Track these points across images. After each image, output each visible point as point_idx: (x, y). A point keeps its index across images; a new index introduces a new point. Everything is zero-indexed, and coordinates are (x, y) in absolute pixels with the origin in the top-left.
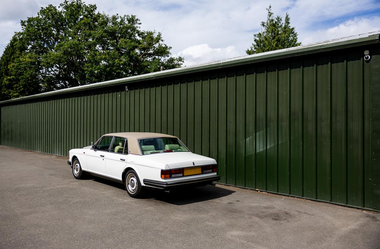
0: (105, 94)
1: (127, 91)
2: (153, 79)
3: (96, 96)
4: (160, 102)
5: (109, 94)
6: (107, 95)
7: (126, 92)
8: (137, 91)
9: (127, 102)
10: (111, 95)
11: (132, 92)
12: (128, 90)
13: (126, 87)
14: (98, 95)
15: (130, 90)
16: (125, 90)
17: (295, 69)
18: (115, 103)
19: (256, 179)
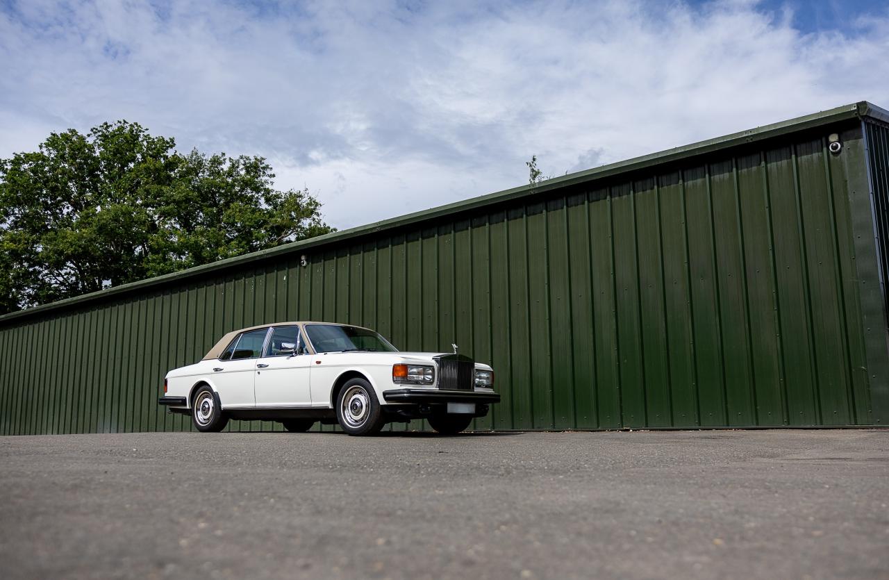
0: (247, 279)
1: (305, 267)
2: (374, 231)
3: (222, 285)
4: (390, 280)
5: (257, 277)
7: (302, 269)
8: (331, 263)
9: (305, 290)
10: (261, 278)
11: (318, 268)
12: (308, 264)
13: (303, 258)
14: (227, 284)
15: (312, 263)
16: (300, 265)
17: (694, 181)
18: (274, 296)
19: (621, 407)
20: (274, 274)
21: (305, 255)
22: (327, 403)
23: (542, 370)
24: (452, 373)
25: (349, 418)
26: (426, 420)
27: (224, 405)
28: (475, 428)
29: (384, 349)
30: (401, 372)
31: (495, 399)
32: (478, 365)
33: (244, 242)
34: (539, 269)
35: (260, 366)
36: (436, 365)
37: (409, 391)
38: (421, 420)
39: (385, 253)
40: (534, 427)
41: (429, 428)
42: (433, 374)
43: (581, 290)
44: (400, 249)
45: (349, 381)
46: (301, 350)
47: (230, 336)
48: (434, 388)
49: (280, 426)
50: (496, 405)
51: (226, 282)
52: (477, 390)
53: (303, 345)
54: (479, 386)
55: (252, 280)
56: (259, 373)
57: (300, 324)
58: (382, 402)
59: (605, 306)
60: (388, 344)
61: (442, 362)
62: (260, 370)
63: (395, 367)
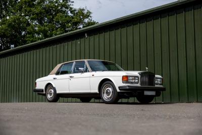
1: (87, 38)
5: (68, 43)
8: (97, 36)
11: (92, 38)
14: (57, 45)
15: (89, 36)
16: (85, 37)
18: (75, 50)
20: (75, 41)
21: (86, 33)
22: (97, 91)
23: (183, 78)
24: (146, 79)
25: (105, 97)
26: (135, 98)
27: (57, 92)
28: (155, 101)
29: (118, 70)
30: (125, 79)
31: (164, 89)
32: (156, 76)
33: (63, 29)
35: (71, 77)
36: (139, 76)
37: (129, 86)
38: (133, 98)
39: (118, 32)
40: (180, 100)
41: (137, 101)
42: (138, 80)
44: (124, 30)
45: (105, 82)
46: (86, 71)
47: (59, 66)
48: (139, 85)
49: (79, 100)
50: (164, 92)
52: (156, 86)
53: (87, 68)
54: (157, 84)
55: (66, 43)
56: (70, 80)
57: (86, 61)
58: (118, 90)
60: (120, 68)
61: (142, 75)
62: (71, 78)
63: (123, 77)
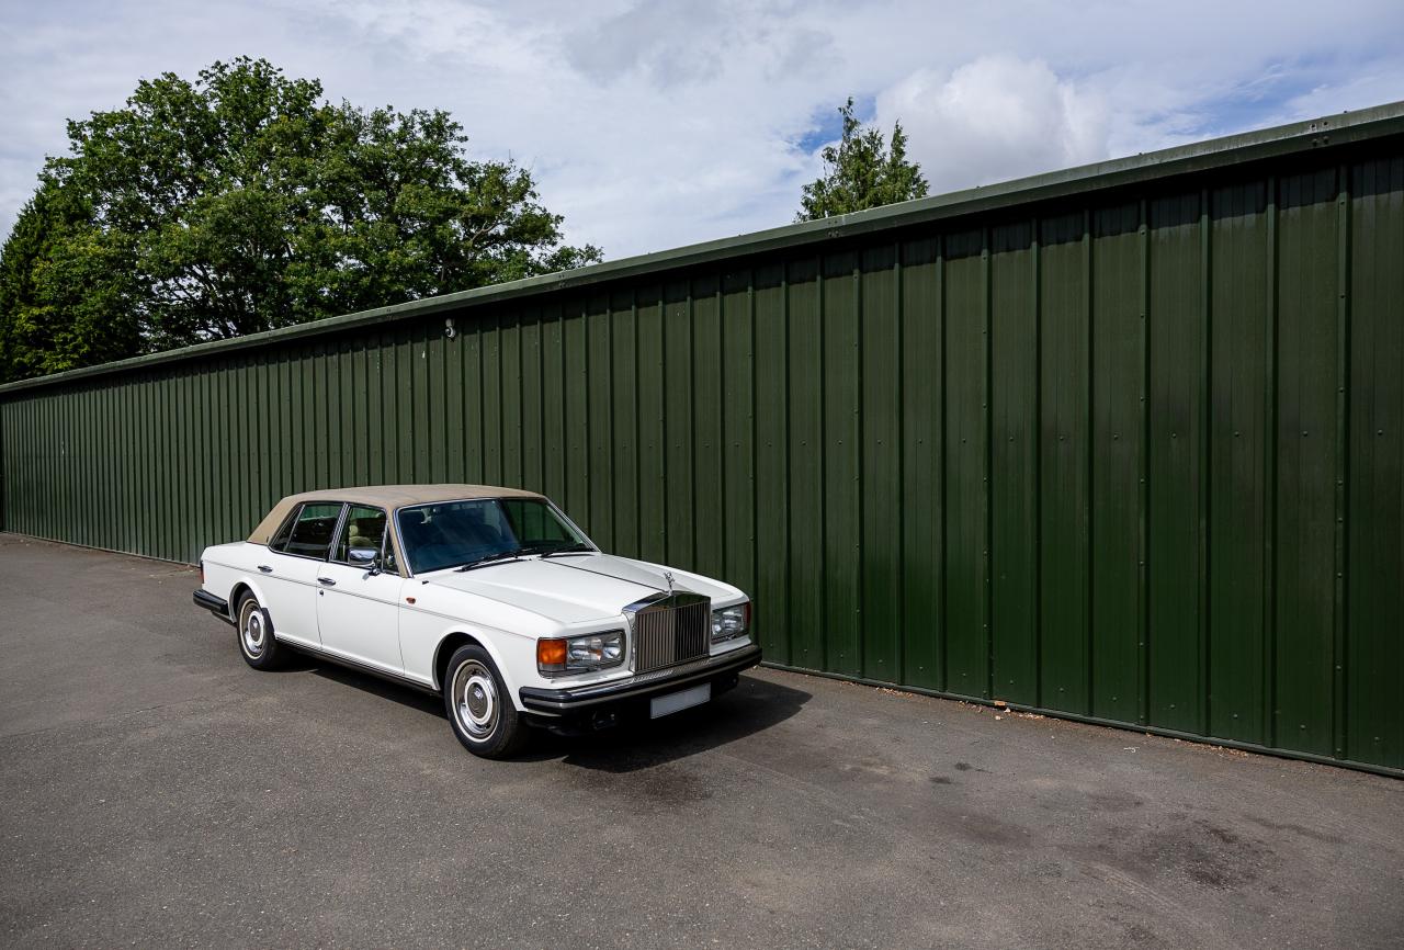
0: (370, 352)
1: (453, 339)
2: (556, 288)
3: (335, 357)
4: (584, 375)
5: (385, 350)
6: (377, 352)
7: (448, 342)
8: (491, 337)
10: (389, 352)
11: (472, 341)
12: (457, 334)
13: (449, 323)
14: (342, 356)
15: (464, 334)
16: (446, 336)
17: (1172, 228)
18: (409, 383)
19: (991, 663)
20: (407, 347)
21: (452, 319)
22: (427, 677)
23: (845, 571)
27: (277, 633)
30: (554, 653)
33: (426, 242)
34: (844, 380)
35: (325, 581)
36: (629, 626)
37: (568, 696)
39: (576, 328)
42: (623, 645)
43: (921, 427)
44: (600, 323)
45: (461, 649)
46: (388, 565)
47: (287, 504)
48: (623, 674)
51: (340, 353)
52: (716, 650)
53: (390, 554)
54: (720, 638)
56: (322, 593)
57: (390, 509)
59: (969, 468)
62: (325, 589)
63: (543, 644)
